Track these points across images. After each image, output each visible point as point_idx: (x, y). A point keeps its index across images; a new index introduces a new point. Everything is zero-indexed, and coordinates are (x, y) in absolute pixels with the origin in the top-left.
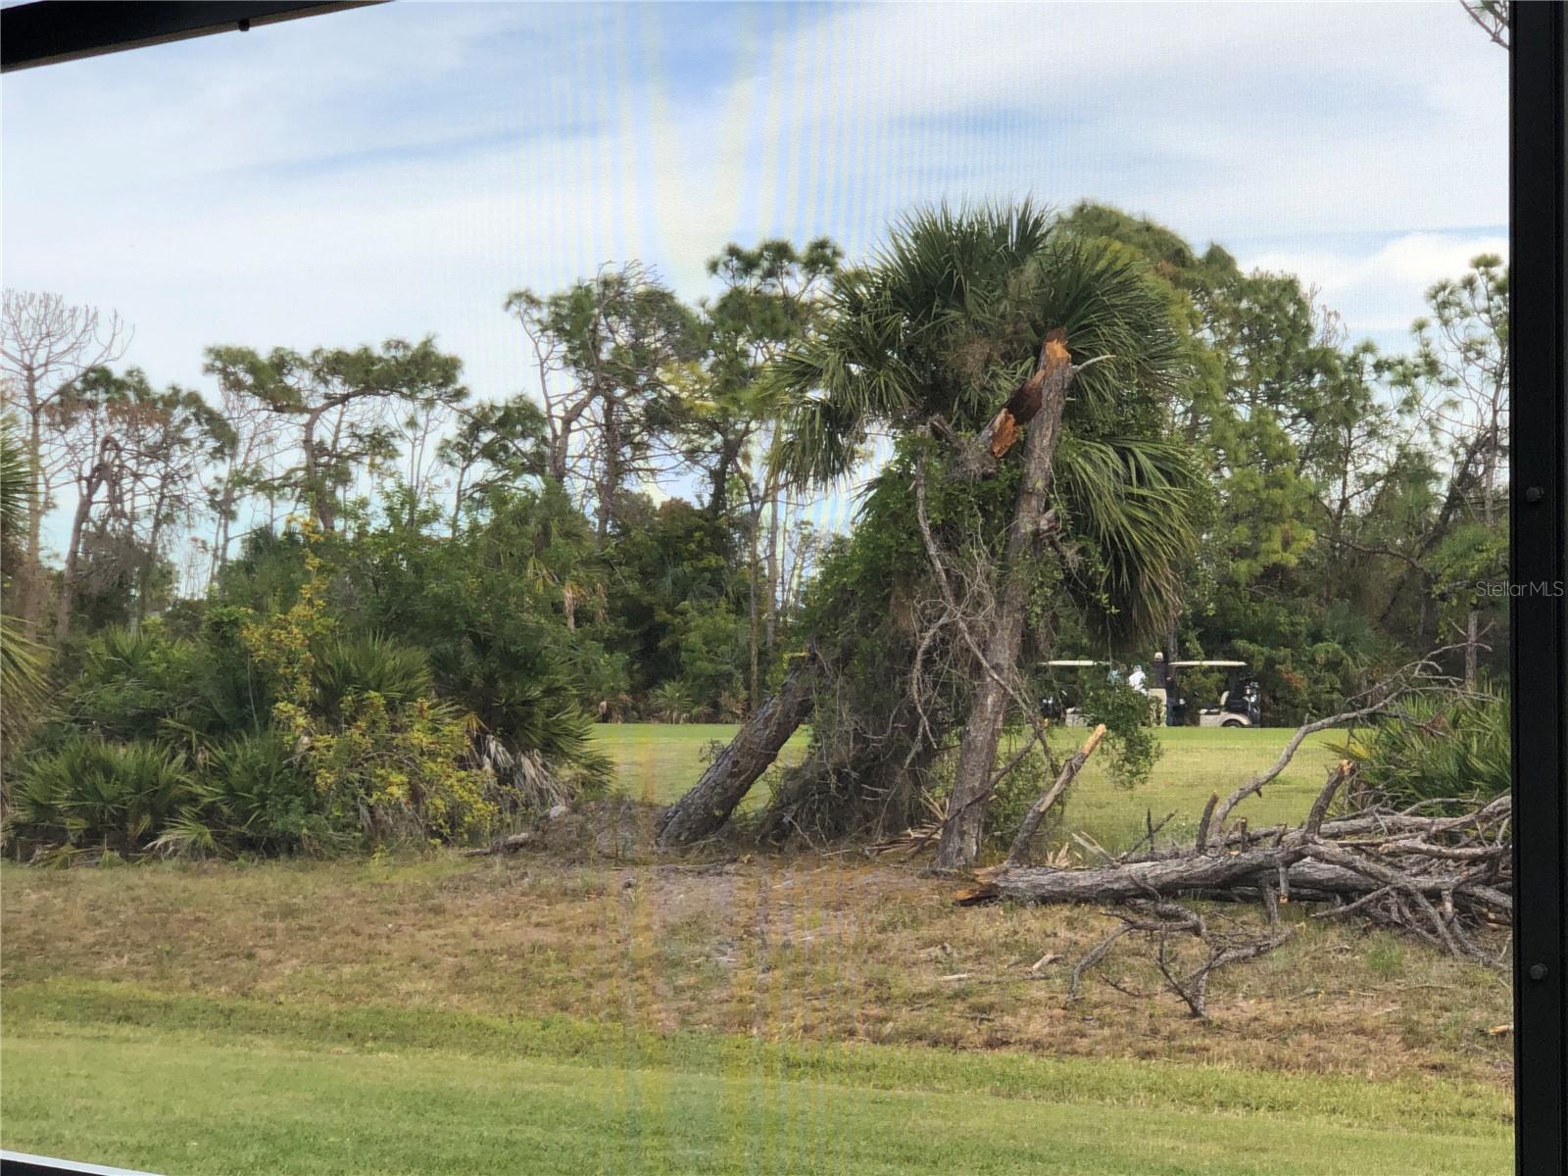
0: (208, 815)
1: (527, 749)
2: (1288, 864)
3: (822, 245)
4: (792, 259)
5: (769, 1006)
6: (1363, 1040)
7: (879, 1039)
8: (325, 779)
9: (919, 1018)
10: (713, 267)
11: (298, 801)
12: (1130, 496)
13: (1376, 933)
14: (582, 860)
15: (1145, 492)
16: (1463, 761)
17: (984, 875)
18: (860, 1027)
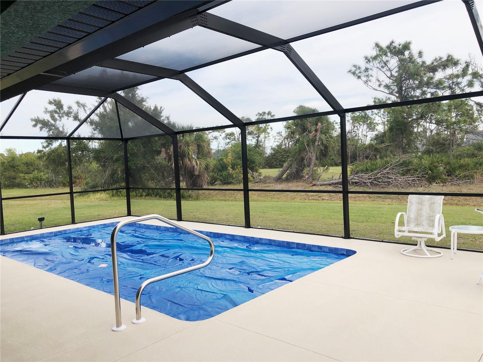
0: (220, 180)
1: (254, 172)
2: (351, 180)
3: (269, 112)
4: (266, 114)
5: (296, 197)
6: (364, 198)
7: (309, 200)
8: (234, 176)
9: (313, 198)
10: (256, 115)
11: (231, 178)
12: (327, 140)
13: (361, 187)
14: (266, 183)
15: (328, 140)
16: (366, 168)
17: (314, 183)
18: (307, 199)
